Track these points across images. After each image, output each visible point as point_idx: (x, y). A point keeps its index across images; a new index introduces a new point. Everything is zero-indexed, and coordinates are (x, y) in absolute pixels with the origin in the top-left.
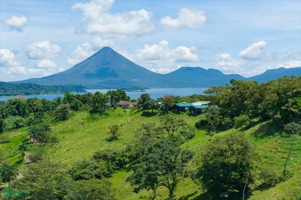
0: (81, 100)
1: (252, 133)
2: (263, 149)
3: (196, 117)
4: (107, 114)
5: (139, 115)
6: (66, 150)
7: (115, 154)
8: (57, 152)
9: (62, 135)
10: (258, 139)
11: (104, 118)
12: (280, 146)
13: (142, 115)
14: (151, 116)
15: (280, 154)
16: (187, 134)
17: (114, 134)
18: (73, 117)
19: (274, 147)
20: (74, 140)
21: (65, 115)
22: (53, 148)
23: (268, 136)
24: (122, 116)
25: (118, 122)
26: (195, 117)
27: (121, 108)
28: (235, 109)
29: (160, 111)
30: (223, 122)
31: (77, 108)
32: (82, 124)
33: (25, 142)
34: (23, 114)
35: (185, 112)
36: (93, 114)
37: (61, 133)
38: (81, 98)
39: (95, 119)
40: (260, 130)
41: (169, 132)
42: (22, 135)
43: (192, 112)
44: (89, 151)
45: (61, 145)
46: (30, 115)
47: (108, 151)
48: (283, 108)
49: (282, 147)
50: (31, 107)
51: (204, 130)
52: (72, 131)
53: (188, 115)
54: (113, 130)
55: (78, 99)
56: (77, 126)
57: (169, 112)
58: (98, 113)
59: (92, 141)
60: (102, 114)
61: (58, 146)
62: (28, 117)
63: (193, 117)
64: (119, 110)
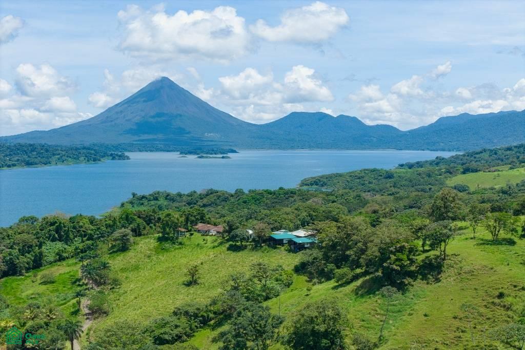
0: (144, 219)
1: (353, 290)
2: (361, 311)
3: (297, 254)
4: (181, 244)
5: (224, 248)
6: (133, 297)
7: (198, 309)
8: (122, 298)
9: (125, 275)
10: (358, 297)
11: (178, 249)
12: (380, 307)
13: (229, 249)
14: (239, 251)
15: (379, 316)
16: (283, 281)
17: (193, 277)
18: (136, 247)
19: (374, 308)
20: (140, 283)
21: (125, 244)
22: (115, 294)
23: (368, 295)
24: (202, 247)
25: (197, 258)
26: (295, 255)
27: (199, 235)
28: (341, 252)
29: (252, 244)
30: (326, 269)
31: (139, 232)
32: (149, 257)
33: (75, 282)
34: (67, 240)
35: (283, 246)
36: (163, 243)
37: (123, 270)
38: (144, 216)
39: (166, 249)
40: (361, 287)
41: (261, 281)
42: (70, 272)
43: (292, 247)
44: (162, 300)
45: (126, 289)
46: (76, 241)
47: (189, 306)
48: (385, 264)
49: (381, 309)
50: (76, 229)
51: (304, 276)
52: (136, 268)
53: (287, 251)
54: (192, 272)
55: (139, 217)
56: (142, 260)
57: (263, 245)
58: (169, 241)
59: (166, 286)
60: (174, 243)
61: (121, 291)
62: (73, 243)
63: (292, 254)
64: (197, 238)
